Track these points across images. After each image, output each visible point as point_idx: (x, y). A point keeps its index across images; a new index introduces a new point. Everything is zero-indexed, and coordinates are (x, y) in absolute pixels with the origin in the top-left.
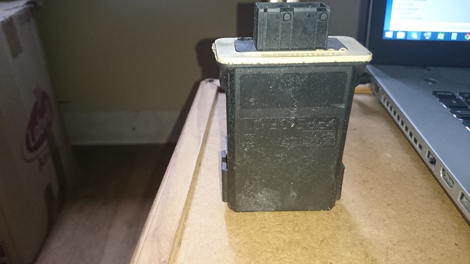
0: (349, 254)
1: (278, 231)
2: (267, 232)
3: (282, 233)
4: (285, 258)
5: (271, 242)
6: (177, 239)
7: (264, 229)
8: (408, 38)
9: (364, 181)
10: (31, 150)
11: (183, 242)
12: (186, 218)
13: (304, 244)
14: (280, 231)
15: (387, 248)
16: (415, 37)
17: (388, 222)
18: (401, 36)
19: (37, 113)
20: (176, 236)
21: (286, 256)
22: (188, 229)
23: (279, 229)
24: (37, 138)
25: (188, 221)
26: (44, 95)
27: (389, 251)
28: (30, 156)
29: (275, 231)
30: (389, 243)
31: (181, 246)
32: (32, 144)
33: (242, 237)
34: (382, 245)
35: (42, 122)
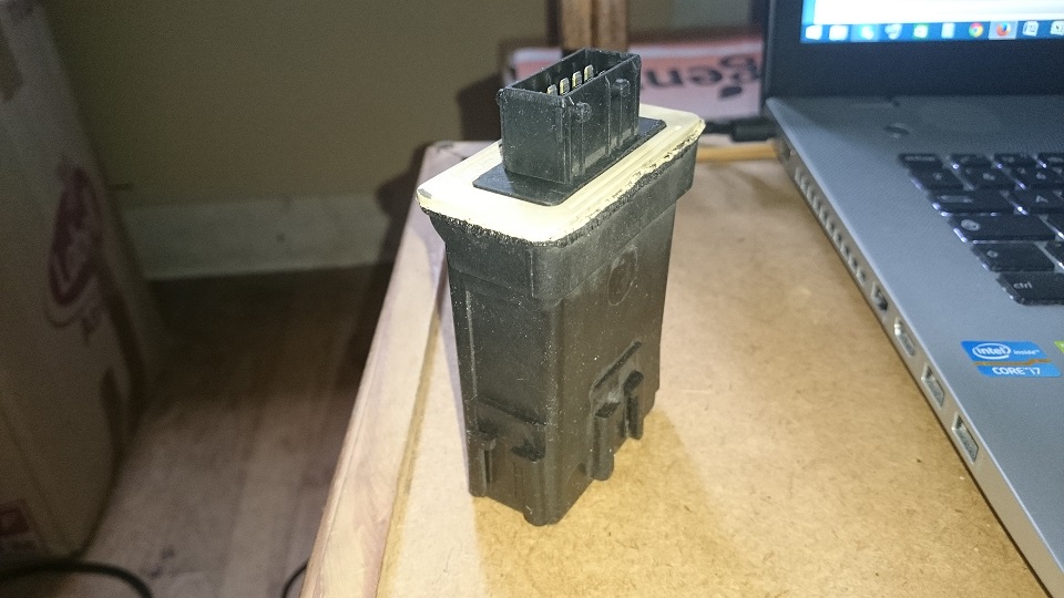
4: (602, 501)
6: (404, 479)
8: (855, 39)
9: (753, 347)
10: (64, 300)
11: (415, 483)
12: (417, 440)
13: (637, 473)
15: (791, 475)
16: (868, 35)
17: (795, 424)
18: (837, 35)
19: (69, 217)
20: (400, 475)
21: (604, 497)
22: (421, 461)
24: (74, 273)
25: (422, 445)
26: (80, 178)
27: (794, 479)
28: (62, 314)
31: (412, 491)
32: (65, 288)
34: (781, 469)
35: (80, 237)
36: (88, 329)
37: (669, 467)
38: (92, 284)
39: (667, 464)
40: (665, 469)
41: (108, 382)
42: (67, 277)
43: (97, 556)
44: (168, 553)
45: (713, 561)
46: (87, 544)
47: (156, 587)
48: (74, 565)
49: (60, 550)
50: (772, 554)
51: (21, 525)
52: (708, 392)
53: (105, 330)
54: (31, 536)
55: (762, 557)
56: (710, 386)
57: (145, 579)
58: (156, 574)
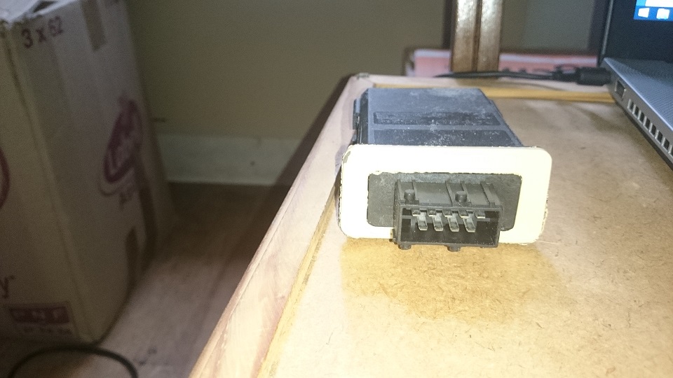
0: (566, 313)
1: (455, 275)
2: (440, 275)
3: (463, 278)
4: (465, 310)
5: (444, 288)
6: (303, 272)
7: (434, 271)
9: (595, 217)
10: (111, 179)
13: (496, 295)
14: (458, 276)
15: (630, 310)
17: (631, 274)
18: (663, 15)
19: (122, 129)
21: (467, 308)
22: (319, 264)
23: (457, 272)
24: (119, 164)
25: (320, 252)
26: (132, 107)
27: (632, 314)
28: (109, 187)
29: (451, 274)
30: (633, 303)
31: (308, 283)
32: (113, 172)
33: (400, 279)
34: (620, 305)
35: (127, 143)
36: (123, 200)
37: (524, 293)
38: (131, 173)
39: (523, 291)
40: (521, 294)
41: (132, 236)
42: (115, 165)
43: (108, 346)
44: (153, 351)
45: (561, 367)
46: (103, 338)
47: (141, 371)
48: (94, 349)
49: (86, 338)
50: (614, 369)
51: (65, 318)
52: (558, 244)
53: (135, 202)
54: (69, 326)
55: (605, 370)
56: (560, 240)
57: (136, 365)
58: (142, 363)
